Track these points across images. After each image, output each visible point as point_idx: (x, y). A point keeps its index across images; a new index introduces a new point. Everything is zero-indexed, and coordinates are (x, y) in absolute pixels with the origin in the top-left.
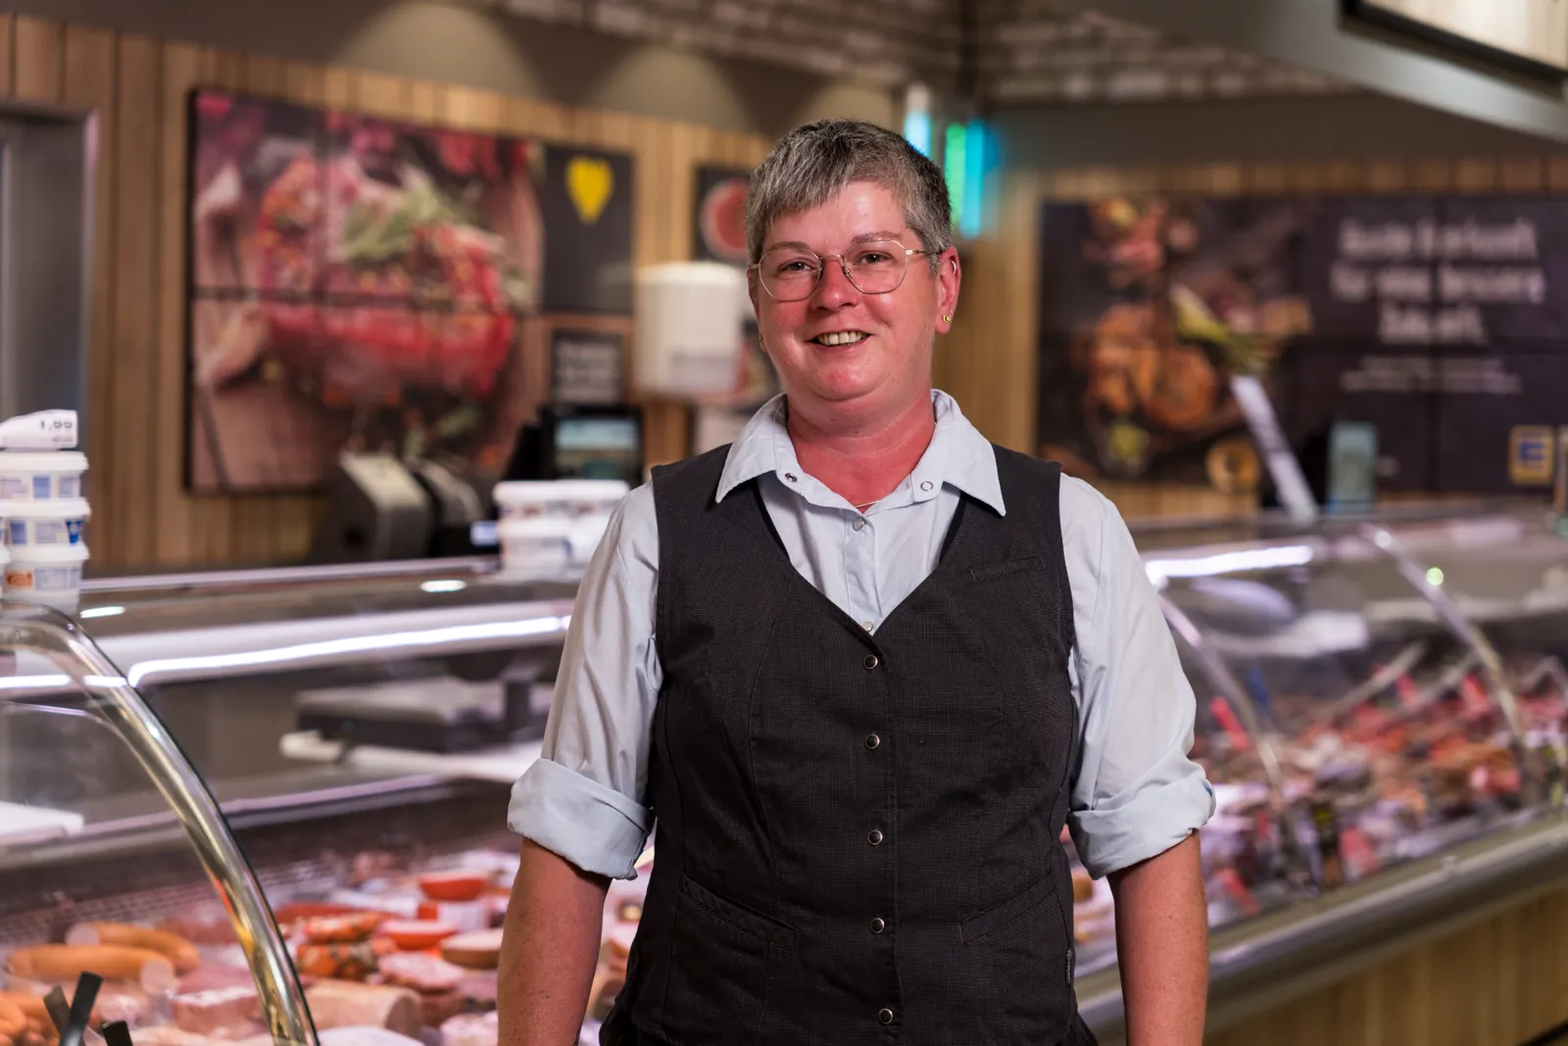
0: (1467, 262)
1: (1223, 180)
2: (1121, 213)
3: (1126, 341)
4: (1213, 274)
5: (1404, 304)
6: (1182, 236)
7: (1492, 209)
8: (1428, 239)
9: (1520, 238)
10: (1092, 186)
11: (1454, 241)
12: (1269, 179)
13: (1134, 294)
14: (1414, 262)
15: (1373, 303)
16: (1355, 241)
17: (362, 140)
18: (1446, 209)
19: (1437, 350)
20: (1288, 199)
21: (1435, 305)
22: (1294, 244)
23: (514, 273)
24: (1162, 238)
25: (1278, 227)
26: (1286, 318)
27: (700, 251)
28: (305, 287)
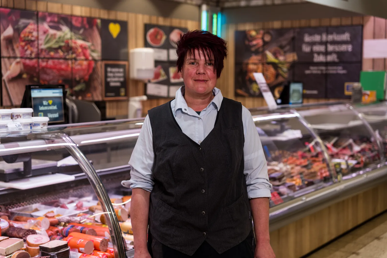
0: (334, 43)
1: (277, 25)
2: (253, 33)
3: (255, 64)
4: (274, 47)
5: (319, 53)
6: (267, 38)
7: (339, 29)
8: (324, 38)
9: (346, 36)
10: (247, 27)
11: (331, 37)
12: (287, 24)
13: (257, 52)
14: (321, 43)
15: (312, 53)
16: (307, 38)
17: (49, 19)
18: (329, 30)
19: (327, 64)
20: (292, 28)
21: (326, 53)
22: (293, 39)
23: (93, 51)
24: (263, 38)
25: (290, 35)
26: (292, 57)
27: (146, 45)
28: (33, 56)
